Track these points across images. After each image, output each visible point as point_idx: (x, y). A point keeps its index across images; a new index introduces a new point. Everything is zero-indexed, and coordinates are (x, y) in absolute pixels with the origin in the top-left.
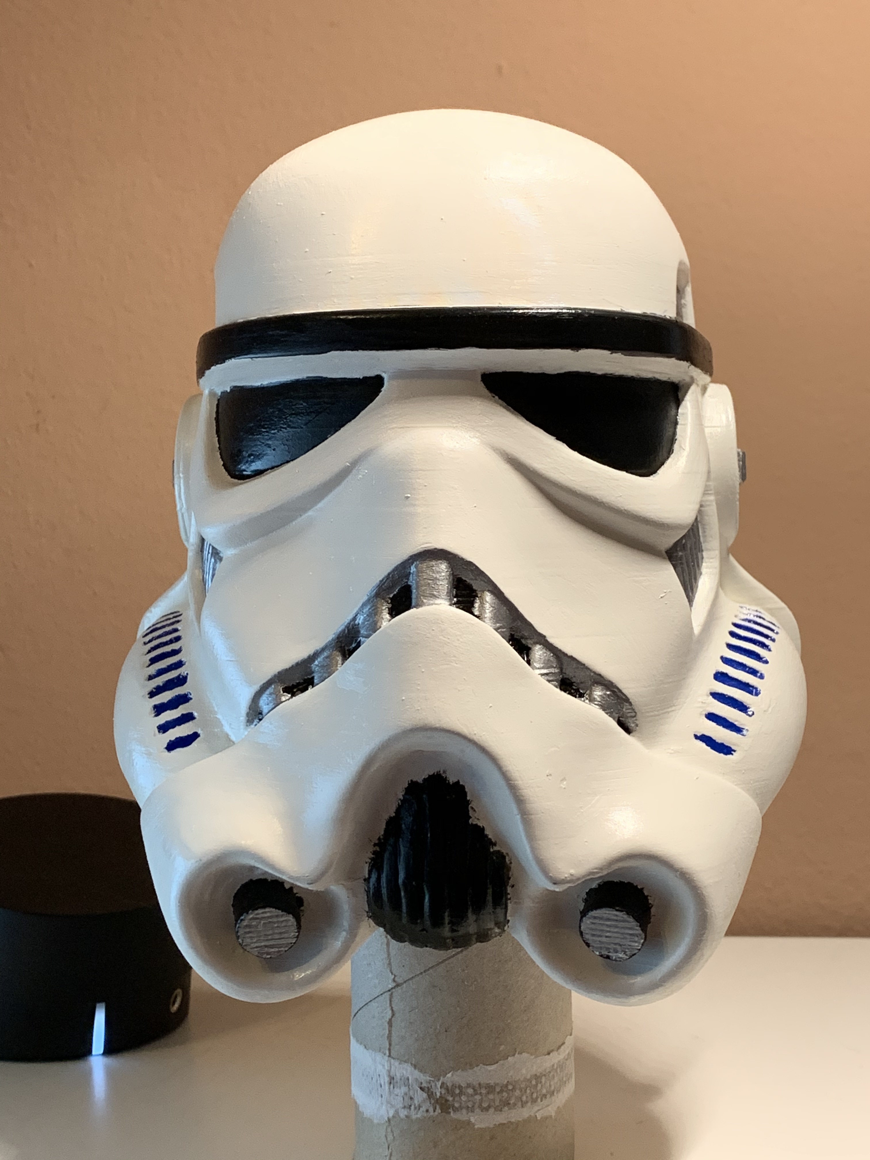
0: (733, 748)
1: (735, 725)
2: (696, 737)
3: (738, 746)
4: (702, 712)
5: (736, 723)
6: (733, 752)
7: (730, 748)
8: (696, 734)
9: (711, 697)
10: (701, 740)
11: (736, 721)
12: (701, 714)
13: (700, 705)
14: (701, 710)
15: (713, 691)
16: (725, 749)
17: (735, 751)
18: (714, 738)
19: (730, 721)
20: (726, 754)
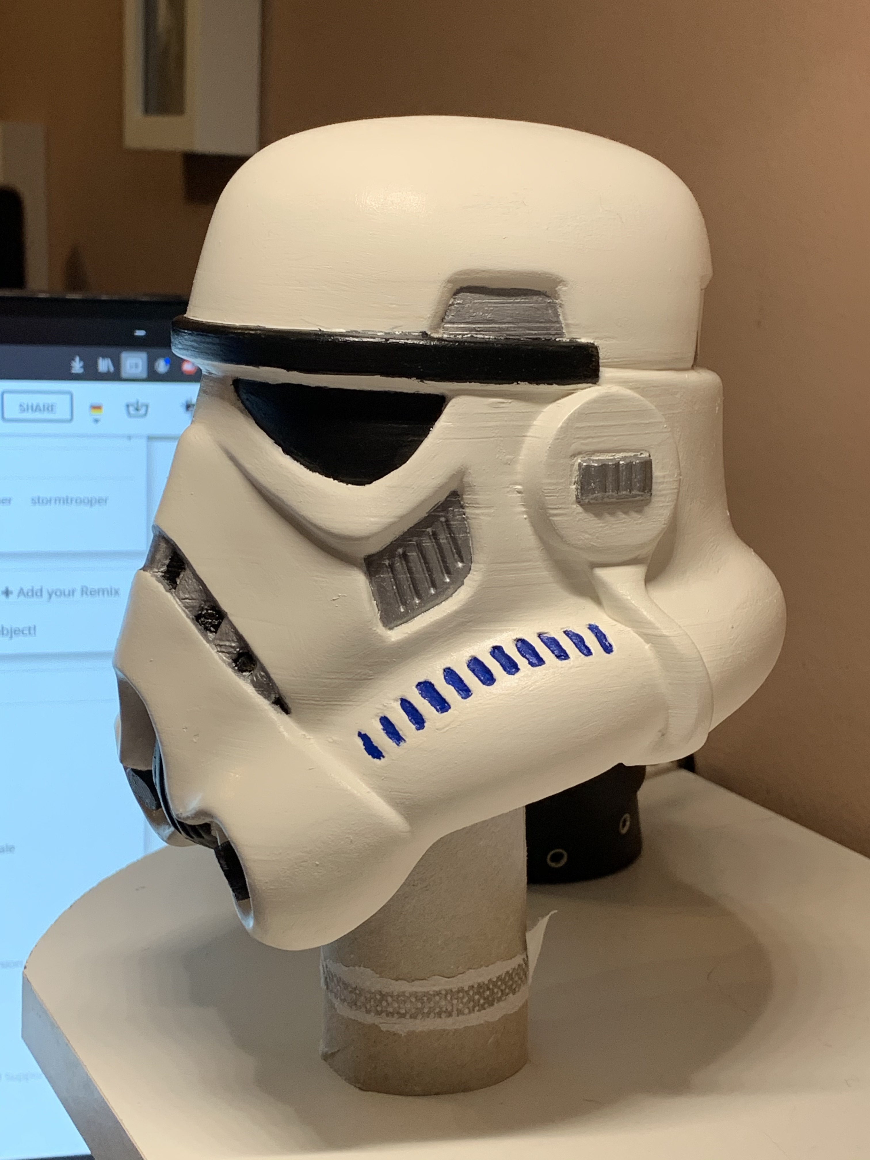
0: (384, 754)
1: (399, 734)
2: (360, 734)
3: (387, 753)
4: (378, 713)
5: (400, 733)
6: (382, 758)
7: (381, 753)
8: (361, 731)
9: (399, 702)
10: (362, 739)
11: (401, 730)
12: (376, 715)
13: (381, 707)
14: (379, 711)
15: (404, 698)
16: (374, 752)
17: (384, 757)
18: (372, 740)
19: (397, 729)
20: (374, 757)
